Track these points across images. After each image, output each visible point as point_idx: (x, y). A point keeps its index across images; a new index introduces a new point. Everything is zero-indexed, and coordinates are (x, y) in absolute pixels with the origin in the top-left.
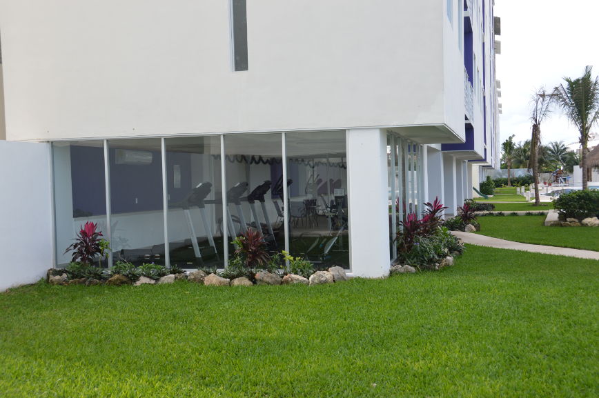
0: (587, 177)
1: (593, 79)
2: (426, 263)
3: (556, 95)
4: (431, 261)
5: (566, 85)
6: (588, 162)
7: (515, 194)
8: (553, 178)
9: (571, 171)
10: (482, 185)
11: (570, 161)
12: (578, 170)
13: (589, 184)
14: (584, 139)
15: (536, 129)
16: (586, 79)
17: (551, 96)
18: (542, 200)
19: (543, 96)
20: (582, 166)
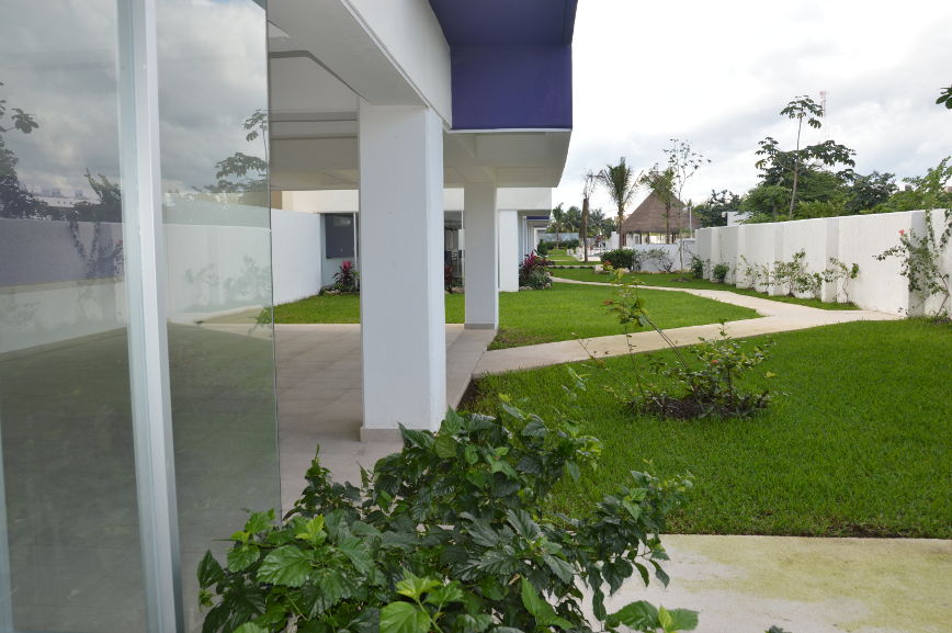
0: (623, 242)
1: (627, 167)
2: (538, 285)
3: (600, 176)
4: (540, 285)
5: (608, 170)
6: (624, 229)
7: (565, 255)
8: (593, 243)
9: (609, 236)
10: (539, 247)
11: (609, 228)
12: (615, 236)
13: (624, 248)
14: (621, 210)
15: (586, 202)
16: (622, 167)
17: (597, 177)
18: (590, 259)
19: (591, 176)
20: (619, 232)
